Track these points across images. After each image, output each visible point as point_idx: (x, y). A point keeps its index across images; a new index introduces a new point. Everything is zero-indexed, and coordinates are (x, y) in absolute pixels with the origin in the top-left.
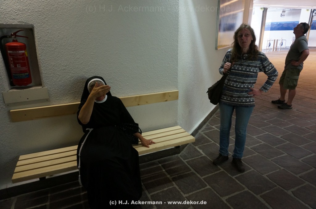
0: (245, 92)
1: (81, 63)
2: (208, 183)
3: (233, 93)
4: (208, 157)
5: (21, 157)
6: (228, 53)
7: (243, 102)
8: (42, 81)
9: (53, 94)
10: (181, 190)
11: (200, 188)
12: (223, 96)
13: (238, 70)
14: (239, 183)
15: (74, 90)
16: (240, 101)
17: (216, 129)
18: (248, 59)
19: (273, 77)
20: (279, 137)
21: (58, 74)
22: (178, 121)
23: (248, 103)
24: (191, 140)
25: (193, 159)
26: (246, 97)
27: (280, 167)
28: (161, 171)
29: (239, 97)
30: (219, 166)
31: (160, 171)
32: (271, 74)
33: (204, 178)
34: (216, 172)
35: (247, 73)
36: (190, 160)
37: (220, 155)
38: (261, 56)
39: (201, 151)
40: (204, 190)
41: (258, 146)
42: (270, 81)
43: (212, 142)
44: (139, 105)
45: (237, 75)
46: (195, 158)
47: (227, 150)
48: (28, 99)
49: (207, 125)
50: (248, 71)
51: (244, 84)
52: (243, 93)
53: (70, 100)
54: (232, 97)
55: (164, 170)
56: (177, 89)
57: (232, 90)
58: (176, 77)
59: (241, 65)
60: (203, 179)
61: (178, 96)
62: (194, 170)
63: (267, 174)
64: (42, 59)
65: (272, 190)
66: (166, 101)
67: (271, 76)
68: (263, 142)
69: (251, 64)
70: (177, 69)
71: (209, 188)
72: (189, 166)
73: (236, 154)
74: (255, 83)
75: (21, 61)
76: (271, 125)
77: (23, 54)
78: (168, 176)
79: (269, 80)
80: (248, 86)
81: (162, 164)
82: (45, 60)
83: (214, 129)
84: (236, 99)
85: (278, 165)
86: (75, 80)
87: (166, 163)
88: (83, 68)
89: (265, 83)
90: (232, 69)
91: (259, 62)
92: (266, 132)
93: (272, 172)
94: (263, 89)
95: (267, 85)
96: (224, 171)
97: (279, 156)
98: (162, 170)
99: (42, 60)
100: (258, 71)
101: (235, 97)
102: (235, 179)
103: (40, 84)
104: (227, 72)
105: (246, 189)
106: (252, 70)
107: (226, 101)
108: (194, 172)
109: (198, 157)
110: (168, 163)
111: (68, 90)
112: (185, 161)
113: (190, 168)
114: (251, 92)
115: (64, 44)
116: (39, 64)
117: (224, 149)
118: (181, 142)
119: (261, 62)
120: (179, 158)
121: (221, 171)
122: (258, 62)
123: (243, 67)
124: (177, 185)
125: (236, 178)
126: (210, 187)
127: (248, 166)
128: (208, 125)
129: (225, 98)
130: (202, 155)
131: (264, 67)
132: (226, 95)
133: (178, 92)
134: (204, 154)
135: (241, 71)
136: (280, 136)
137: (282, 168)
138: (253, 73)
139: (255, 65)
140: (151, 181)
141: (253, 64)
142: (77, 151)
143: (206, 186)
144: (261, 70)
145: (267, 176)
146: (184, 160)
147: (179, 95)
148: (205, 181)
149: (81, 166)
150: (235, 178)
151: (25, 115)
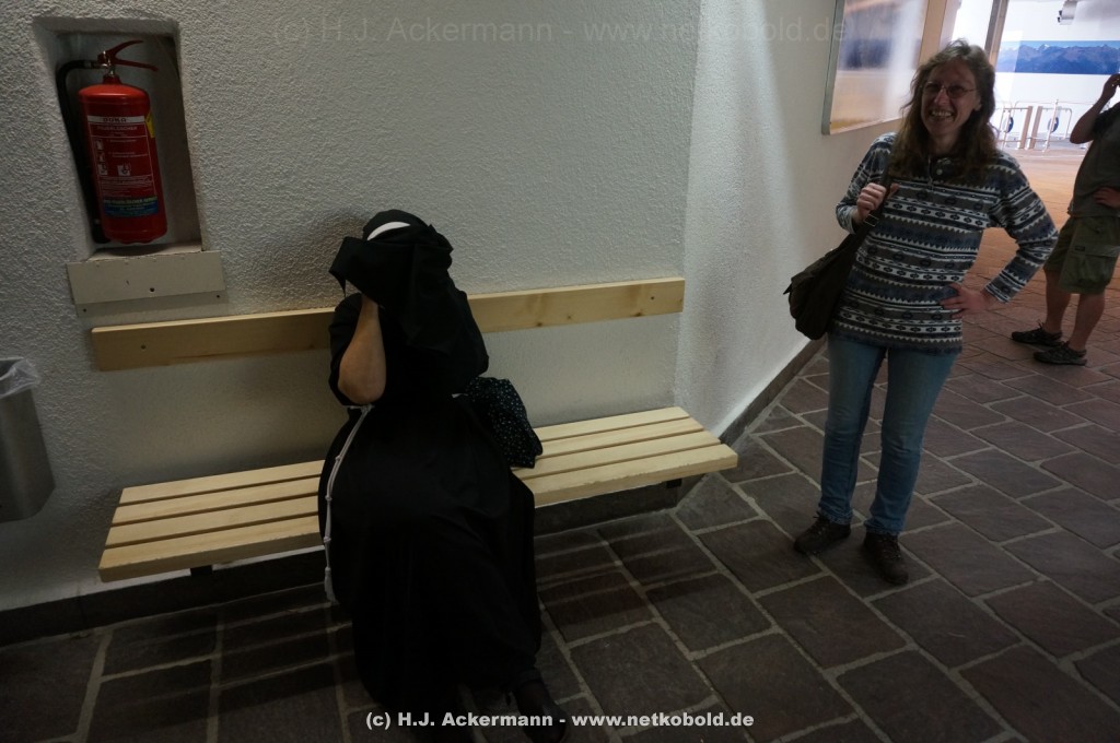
0: (932, 298)
1: (342, 167)
2: (775, 617)
3: (883, 299)
4: (777, 525)
5: (128, 494)
6: (878, 149)
7: (922, 335)
8: (202, 227)
9: (239, 274)
10: (678, 634)
11: (748, 633)
12: (845, 308)
13: (912, 216)
14: (884, 623)
15: (312, 265)
16: (908, 329)
17: (807, 424)
18: (951, 176)
19: (1037, 249)
20: (1036, 465)
21: (259, 205)
22: (676, 392)
23: (938, 340)
24: (723, 459)
25: (724, 526)
26: (933, 317)
27: (1035, 572)
28: (609, 565)
29: (907, 316)
30: (813, 559)
31: (604, 566)
32: (1033, 236)
33: (763, 597)
34: (803, 581)
35: (944, 227)
36: (713, 533)
37: (822, 520)
38: (1002, 168)
39: (751, 501)
40: (761, 640)
41: (956, 492)
42: (1027, 262)
43: (791, 470)
44: (540, 325)
45: (905, 231)
46: (730, 525)
47: (847, 505)
48: (152, 290)
49: (776, 410)
50: (946, 222)
51: (930, 270)
52: (923, 303)
53: (298, 298)
54: (880, 312)
55: (618, 563)
56: (680, 275)
57: (884, 290)
58: (679, 228)
59: (923, 196)
60: (757, 600)
61: (682, 300)
62: (724, 568)
63: (987, 596)
64: (203, 147)
65: (1002, 652)
66: (639, 315)
67: (1032, 245)
68: (976, 482)
69: (961, 194)
70: (684, 200)
71: (779, 634)
72: (707, 552)
73: (879, 519)
74: (969, 265)
75: (133, 155)
76: (1009, 420)
77: (141, 128)
78: (634, 584)
79: (1023, 259)
80: (942, 276)
81: (613, 541)
82: (213, 150)
83: (801, 423)
84: (896, 321)
85: (1028, 567)
86: (318, 228)
87: (626, 538)
88: (347, 183)
89: (1006, 268)
90: (889, 211)
91: (993, 191)
92: (986, 446)
93: (1004, 591)
94: (994, 288)
95: (1011, 275)
96: (834, 576)
97: (1031, 535)
98: (612, 561)
99: (204, 151)
100: (985, 223)
101: (892, 315)
102: (873, 609)
103: (194, 238)
104: (869, 219)
105: (912, 646)
106: (962, 219)
107: (856, 328)
108: (726, 573)
109: (739, 523)
110: (631, 536)
111: (292, 261)
112: (693, 534)
113: (713, 559)
114: (953, 300)
115: (283, 95)
116: (193, 165)
117: (838, 499)
118: (688, 466)
119: (999, 192)
120: (672, 522)
121: (820, 575)
122: (988, 190)
123: (929, 204)
124: (665, 619)
125: (875, 603)
126: (781, 631)
127: (921, 563)
128: (777, 407)
129: (853, 318)
130: (757, 515)
131: (1010, 211)
132: (856, 306)
133: (682, 284)
134: (762, 514)
135: (922, 218)
136: (1039, 463)
137: (1043, 578)
138: (966, 231)
139: (977, 200)
140: (572, 599)
141: (971, 196)
142: (319, 479)
143: (768, 626)
144: (995, 222)
145: (986, 601)
146: (690, 529)
147: (685, 298)
148: (764, 607)
149: (332, 535)
150: (872, 602)
151: (143, 347)
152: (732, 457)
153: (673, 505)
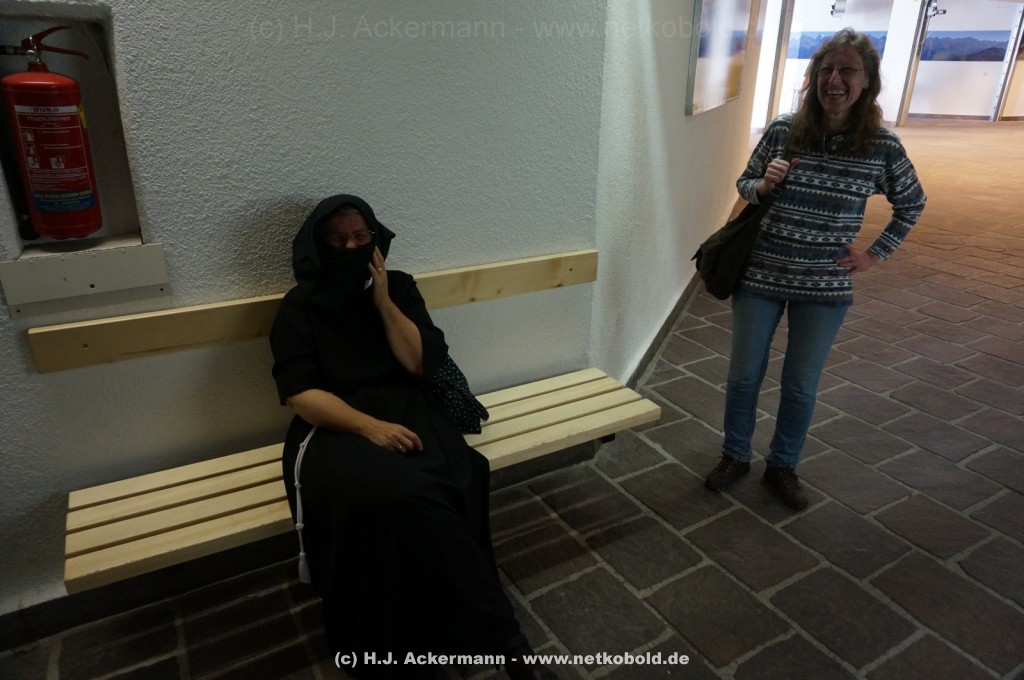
0: (830, 257)
1: (282, 154)
2: (704, 551)
3: (788, 259)
4: (685, 467)
5: (76, 498)
6: (778, 127)
7: (821, 290)
8: (141, 218)
9: (183, 266)
10: (623, 575)
11: (685, 568)
12: (751, 269)
13: (811, 187)
14: (797, 546)
15: (256, 253)
16: (809, 285)
17: (690, 374)
18: (845, 150)
19: (912, 213)
20: (886, 395)
21: (202, 196)
22: (591, 353)
23: (836, 294)
24: (649, 412)
25: (640, 472)
26: (831, 273)
27: (909, 488)
28: (546, 518)
29: (808, 273)
30: (724, 495)
31: (541, 520)
32: (909, 202)
33: (689, 533)
34: (721, 514)
35: (839, 195)
36: (632, 479)
37: (727, 459)
38: (889, 142)
39: (657, 447)
40: (698, 571)
41: (828, 424)
42: (904, 224)
43: (685, 416)
44: (473, 300)
45: (804, 200)
46: (645, 470)
48: (92, 286)
49: (660, 363)
50: (841, 191)
51: (828, 234)
52: (822, 261)
53: (243, 287)
54: (784, 270)
55: (554, 515)
56: (593, 247)
57: (788, 251)
58: (591, 204)
59: (820, 169)
60: (685, 537)
61: (596, 270)
62: (649, 510)
63: (875, 513)
64: (142, 137)
65: (899, 560)
66: (559, 286)
67: (908, 209)
68: (842, 414)
69: (853, 167)
70: (595, 178)
71: (711, 566)
72: (631, 497)
73: (778, 455)
74: (858, 229)
75: (66, 146)
76: (855, 358)
77: (74, 119)
78: (574, 533)
79: (900, 222)
80: (838, 239)
81: (544, 495)
82: (152, 141)
83: (684, 374)
84: (799, 277)
85: (901, 484)
86: (261, 216)
87: (556, 491)
88: (288, 171)
89: (886, 230)
90: (791, 183)
91: (880, 163)
92: (841, 382)
93: (887, 507)
94: (878, 248)
95: (891, 236)
96: (745, 508)
97: (897, 457)
98: (547, 514)
99: (143, 142)
100: (872, 191)
101: (795, 273)
102: (784, 534)
103: (134, 231)
104: (774, 191)
105: (825, 564)
106: (854, 189)
107: (762, 286)
108: (652, 515)
109: (652, 468)
110: (560, 489)
111: (236, 251)
112: (615, 482)
113: (638, 503)
114: (847, 259)
115: (223, 83)
116: (130, 156)
118: (620, 421)
119: (884, 163)
120: (593, 473)
121: (733, 509)
122: (877, 162)
123: (825, 176)
124: (608, 562)
125: (785, 528)
126: (711, 563)
127: (814, 488)
128: (660, 361)
129: (759, 277)
130: (666, 459)
131: (892, 179)
132: (761, 266)
133: (595, 256)
134: (670, 459)
135: (820, 188)
136: (888, 393)
137: (916, 492)
138: (857, 199)
139: (867, 171)
140: (520, 554)
141: (862, 168)
142: (280, 463)
143: (700, 559)
144: (879, 189)
145: (875, 517)
146: (612, 478)
147: (599, 269)
148: (693, 543)
150: (782, 528)
151: (86, 346)
152: (656, 410)
153: (591, 457)
